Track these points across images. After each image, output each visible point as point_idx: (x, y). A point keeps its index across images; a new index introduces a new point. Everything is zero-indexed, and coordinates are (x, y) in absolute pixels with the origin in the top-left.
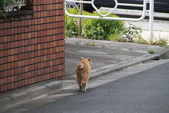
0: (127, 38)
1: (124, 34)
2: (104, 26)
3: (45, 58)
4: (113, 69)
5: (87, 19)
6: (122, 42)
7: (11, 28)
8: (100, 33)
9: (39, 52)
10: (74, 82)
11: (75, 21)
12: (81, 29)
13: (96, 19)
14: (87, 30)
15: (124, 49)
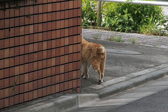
0: (166, 31)
1: (162, 24)
2: (133, 13)
3: (53, 62)
4: (150, 77)
5: (109, 3)
6: (158, 36)
7: (4, 19)
8: (128, 23)
9: (45, 52)
10: (94, 97)
11: (93, 6)
12: (101, 17)
13: (123, 3)
14: (110, 18)
15: (163, 47)
